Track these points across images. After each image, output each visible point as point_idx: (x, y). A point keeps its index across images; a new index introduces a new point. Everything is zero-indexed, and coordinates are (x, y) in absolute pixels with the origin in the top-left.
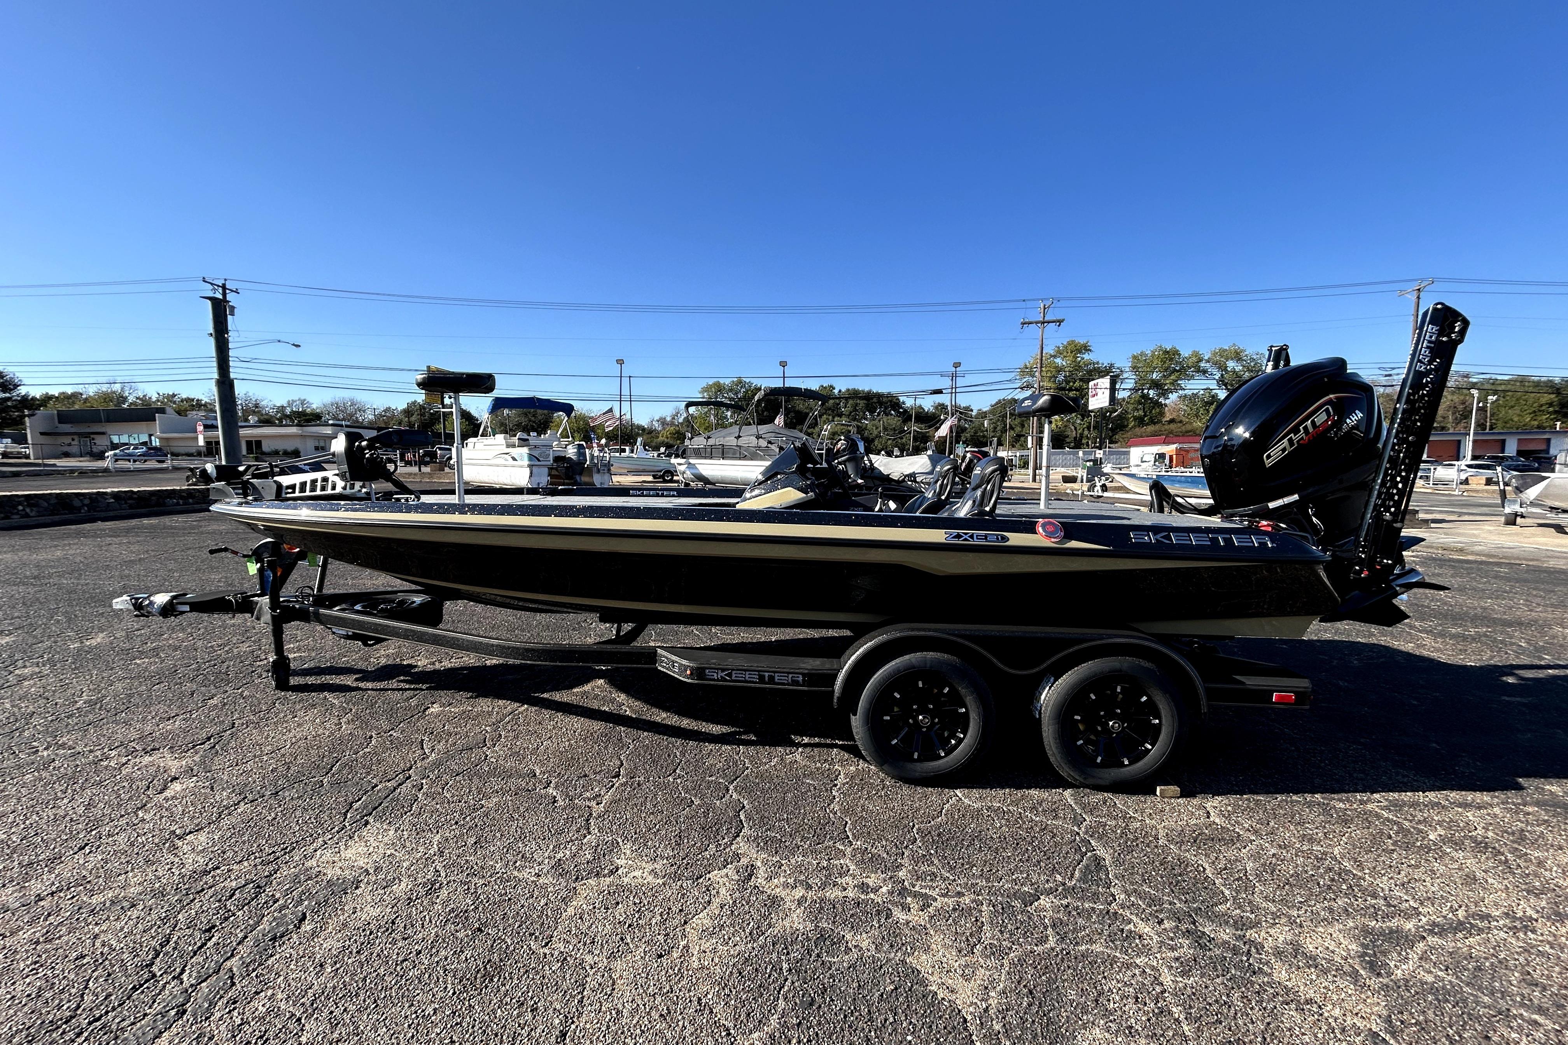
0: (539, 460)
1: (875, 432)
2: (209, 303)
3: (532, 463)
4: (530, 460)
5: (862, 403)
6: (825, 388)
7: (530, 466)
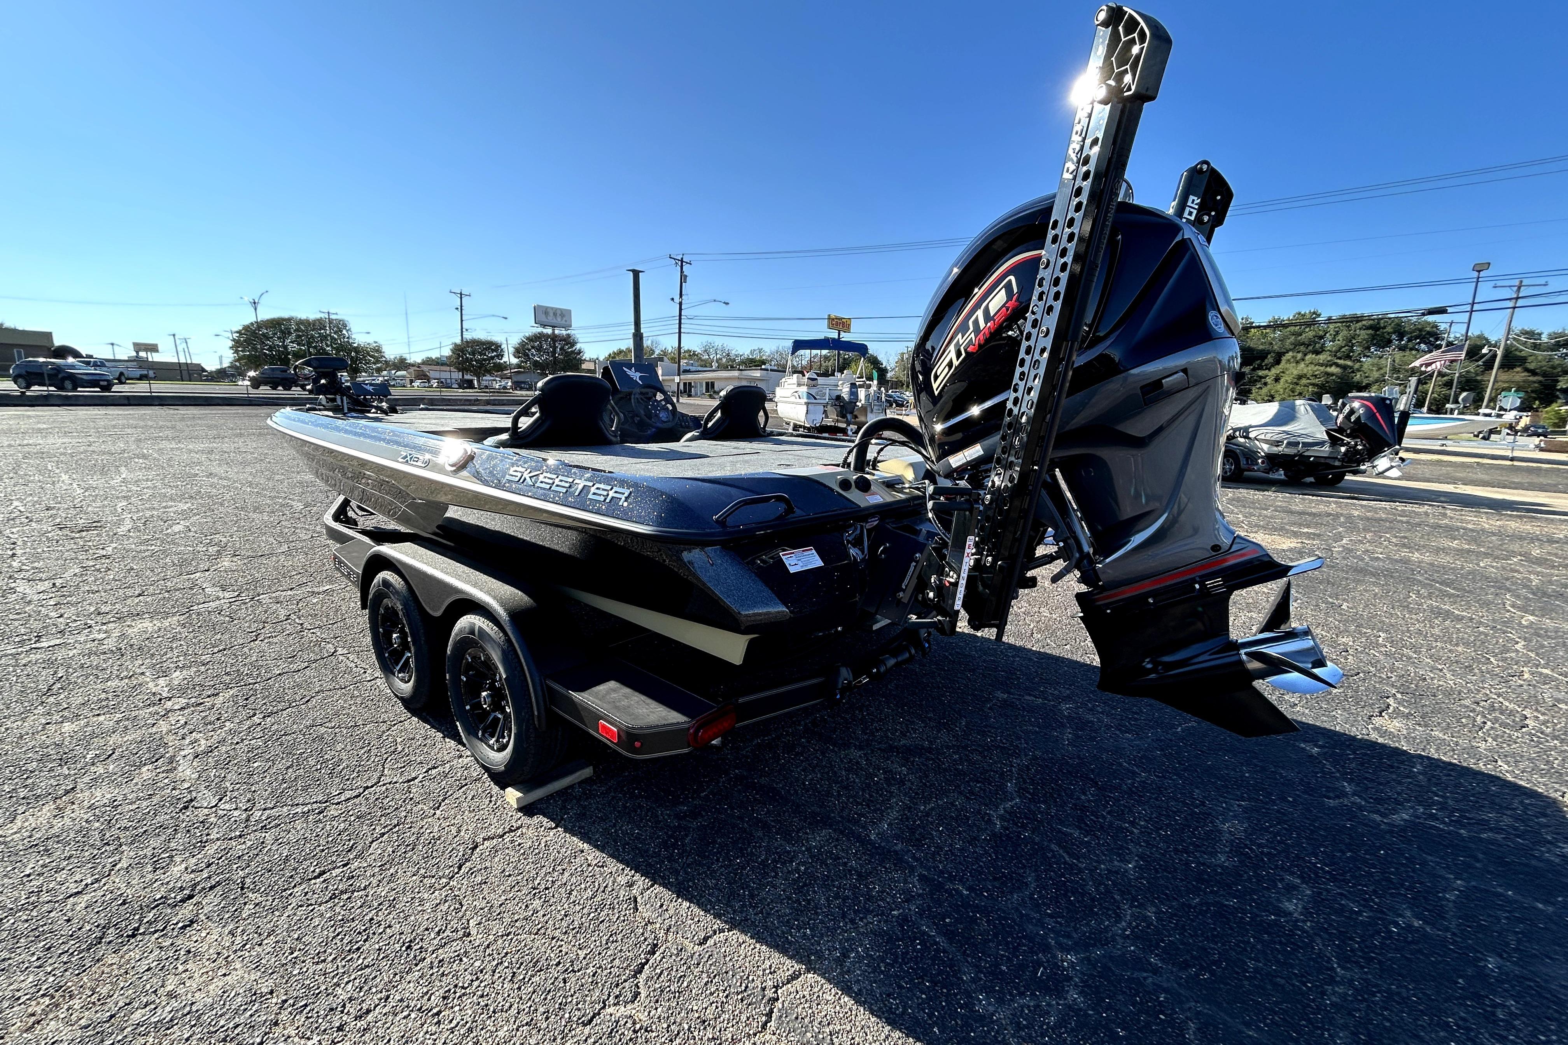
0: (815, 399)
1: (1376, 375)
2: (631, 273)
3: (810, 401)
4: (808, 398)
5: (1364, 334)
6: (1304, 315)
7: (807, 404)
